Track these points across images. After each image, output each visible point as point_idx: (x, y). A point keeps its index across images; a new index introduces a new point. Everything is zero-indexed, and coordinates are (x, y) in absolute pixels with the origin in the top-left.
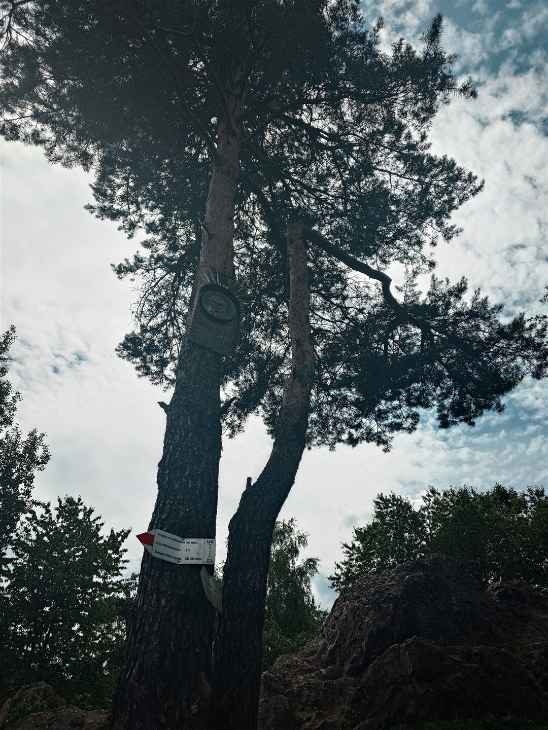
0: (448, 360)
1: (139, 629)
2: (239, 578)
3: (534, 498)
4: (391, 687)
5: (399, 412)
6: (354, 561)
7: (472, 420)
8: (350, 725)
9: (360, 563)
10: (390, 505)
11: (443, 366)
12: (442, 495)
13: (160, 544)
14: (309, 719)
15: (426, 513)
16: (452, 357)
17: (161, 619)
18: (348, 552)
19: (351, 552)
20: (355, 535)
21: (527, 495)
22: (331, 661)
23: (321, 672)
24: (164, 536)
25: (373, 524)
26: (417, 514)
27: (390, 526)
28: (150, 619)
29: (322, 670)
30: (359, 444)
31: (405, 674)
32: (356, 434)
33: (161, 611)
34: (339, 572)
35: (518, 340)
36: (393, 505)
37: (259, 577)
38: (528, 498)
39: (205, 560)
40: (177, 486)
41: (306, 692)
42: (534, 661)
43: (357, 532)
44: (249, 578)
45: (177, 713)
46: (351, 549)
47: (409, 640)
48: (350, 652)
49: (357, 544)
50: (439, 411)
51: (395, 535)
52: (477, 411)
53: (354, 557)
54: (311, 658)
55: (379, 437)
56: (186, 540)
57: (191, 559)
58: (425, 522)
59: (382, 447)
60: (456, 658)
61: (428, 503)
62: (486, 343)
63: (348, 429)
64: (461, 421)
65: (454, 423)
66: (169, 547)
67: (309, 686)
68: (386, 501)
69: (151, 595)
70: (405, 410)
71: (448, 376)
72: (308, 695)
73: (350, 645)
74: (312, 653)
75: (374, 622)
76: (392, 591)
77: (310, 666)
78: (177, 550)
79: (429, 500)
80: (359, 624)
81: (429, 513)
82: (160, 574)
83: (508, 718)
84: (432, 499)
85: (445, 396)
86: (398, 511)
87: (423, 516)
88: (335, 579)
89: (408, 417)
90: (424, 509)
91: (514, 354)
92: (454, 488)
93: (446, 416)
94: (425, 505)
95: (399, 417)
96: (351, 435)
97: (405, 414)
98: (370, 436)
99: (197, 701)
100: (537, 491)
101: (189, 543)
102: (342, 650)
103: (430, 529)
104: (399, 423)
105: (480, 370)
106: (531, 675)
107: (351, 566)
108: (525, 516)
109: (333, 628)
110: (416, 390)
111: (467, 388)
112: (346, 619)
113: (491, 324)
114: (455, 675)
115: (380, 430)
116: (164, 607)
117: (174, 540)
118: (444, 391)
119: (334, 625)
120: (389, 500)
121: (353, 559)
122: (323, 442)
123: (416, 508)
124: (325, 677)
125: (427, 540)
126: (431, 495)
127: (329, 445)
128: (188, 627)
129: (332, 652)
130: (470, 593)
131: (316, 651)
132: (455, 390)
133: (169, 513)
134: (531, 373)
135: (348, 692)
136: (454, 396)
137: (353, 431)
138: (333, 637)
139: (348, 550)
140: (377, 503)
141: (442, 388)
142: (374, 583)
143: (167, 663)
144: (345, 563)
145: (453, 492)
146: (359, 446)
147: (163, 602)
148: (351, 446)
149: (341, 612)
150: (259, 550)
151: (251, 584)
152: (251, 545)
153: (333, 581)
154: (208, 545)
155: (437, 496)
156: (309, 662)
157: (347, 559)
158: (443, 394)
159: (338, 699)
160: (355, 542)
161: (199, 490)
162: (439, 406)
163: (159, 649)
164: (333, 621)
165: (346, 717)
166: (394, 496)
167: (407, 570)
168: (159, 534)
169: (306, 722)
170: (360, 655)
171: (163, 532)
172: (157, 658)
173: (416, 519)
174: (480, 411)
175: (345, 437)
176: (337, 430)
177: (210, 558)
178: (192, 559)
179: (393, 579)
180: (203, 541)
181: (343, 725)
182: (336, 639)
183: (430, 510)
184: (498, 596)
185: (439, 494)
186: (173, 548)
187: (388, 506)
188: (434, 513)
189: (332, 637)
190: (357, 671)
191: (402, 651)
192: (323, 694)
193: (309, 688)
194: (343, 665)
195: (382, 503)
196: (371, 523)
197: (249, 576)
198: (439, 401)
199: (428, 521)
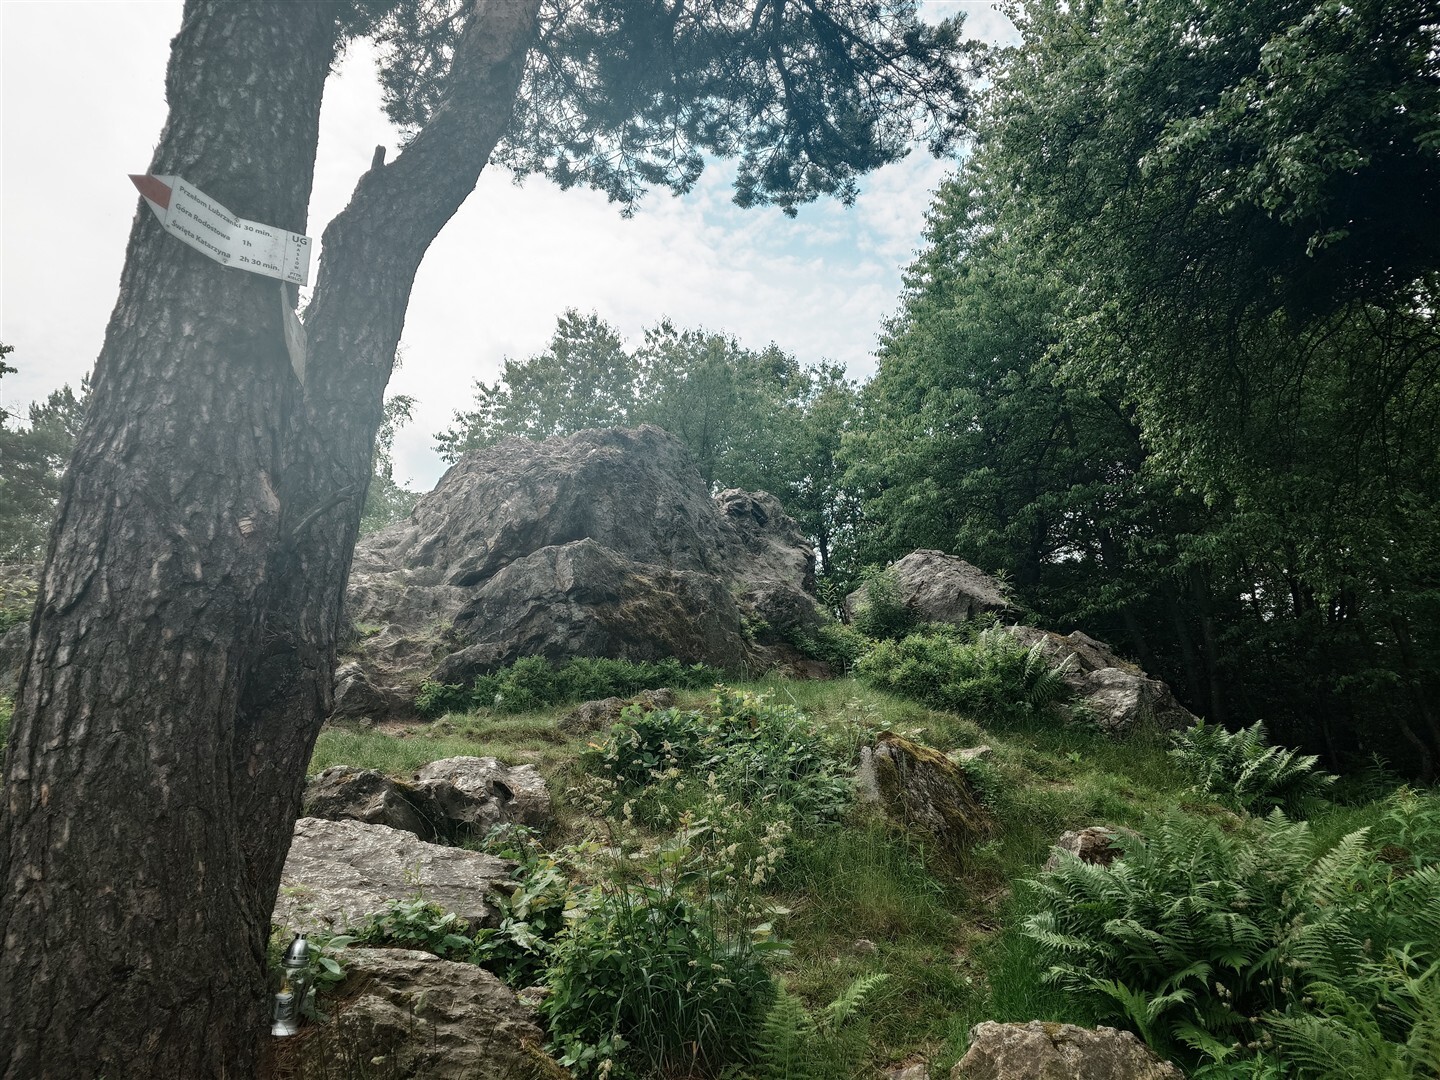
0: (794, 66)
1: (126, 371)
2: (341, 336)
3: (825, 378)
4: (532, 603)
5: (668, 145)
6: (490, 416)
7: (794, 206)
8: (448, 649)
9: (499, 421)
10: (583, 333)
11: (779, 75)
12: (679, 337)
13: (183, 210)
14: (375, 634)
15: (644, 362)
16: (802, 63)
17: (182, 360)
18: (482, 398)
19: (488, 399)
20: (505, 372)
21: (816, 372)
22: (426, 558)
23: (402, 573)
24: (195, 198)
25: (543, 358)
26: (627, 359)
27: (573, 369)
28: (154, 355)
29: (406, 571)
30: (576, 185)
31: (559, 588)
32: (575, 164)
33: (181, 344)
34: (457, 427)
35: (935, 65)
36: (589, 334)
37: (381, 345)
38: (815, 377)
39: (287, 273)
40: (224, 102)
41: (372, 597)
42: (754, 604)
43: (508, 366)
44: (363, 341)
45: (212, 526)
46: (490, 394)
47: (577, 543)
48: (463, 550)
49: (505, 387)
50: (743, 169)
51: (577, 387)
52: (808, 190)
53: (492, 408)
54: (386, 551)
55: (618, 184)
56: (244, 222)
57: (254, 262)
58: (637, 376)
59: (619, 205)
60: (645, 580)
61: (652, 344)
62: (877, 52)
63: (561, 148)
64: (774, 200)
65: (762, 199)
66: (205, 224)
67: (380, 592)
68: (578, 325)
69: (157, 310)
70: (680, 145)
71: (782, 101)
72: (376, 603)
73: (466, 539)
74: (390, 544)
75: (518, 510)
76: (562, 468)
77: (382, 563)
78: (223, 236)
79: (655, 340)
80: (490, 509)
81: (648, 363)
82: (180, 275)
83: (699, 666)
84: (661, 340)
85: (763, 140)
86: (595, 347)
87: (637, 365)
88: (447, 441)
89: (682, 161)
90: (641, 353)
91: (915, 93)
92: (703, 331)
93: (752, 181)
94: (646, 347)
95: (666, 154)
96: (563, 163)
97: (679, 153)
98: (601, 176)
99: (252, 516)
100: (835, 368)
101: (251, 229)
102: (449, 545)
103: (641, 390)
104: (660, 168)
105: (843, 108)
106: (745, 621)
107: (483, 425)
108: (801, 404)
109: (439, 509)
110: (713, 110)
111: (807, 138)
112: (467, 499)
113: (902, 13)
114: (637, 603)
115: (624, 168)
116: (190, 339)
117: (217, 212)
118: (765, 129)
119: (441, 506)
120: (583, 324)
121: (488, 413)
122: (503, 160)
123: (628, 349)
124: (409, 582)
125: (630, 409)
126: (662, 331)
127: (515, 169)
128: (240, 387)
129: (428, 548)
130: (688, 496)
131: (396, 543)
132: (786, 133)
133: (203, 156)
134: (928, 142)
135: (448, 607)
136: (779, 147)
137: (569, 155)
138: (436, 524)
139: (484, 394)
140: (562, 324)
141: (762, 122)
142: (529, 452)
143: (193, 441)
144: (473, 416)
145: (700, 336)
146: (574, 189)
147: (187, 330)
148: (558, 186)
149: (458, 488)
150: (388, 296)
151: (364, 353)
152: (372, 280)
153: (442, 442)
154: (293, 246)
155: (671, 336)
156: (383, 557)
157: (476, 410)
158: (760, 134)
159: (428, 615)
160: (501, 384)
161: (278, 126)
162: (747, 158)
163: (175, 413)
164: (439, 499)
165: (444, 638)
166: (594, 319)
167: (594, 441)
168: (182, 188)
169: (369, 637)
170: (481, 557)
171: (192, 189)
172: (172, 427)
173: (623, 369)
174: (813, 192)
175: (551, 162)
176: (538, 144)
177: (296, 271)
178: (259, 263)
179: (565, 450)
180: (282, 234)
181: (435, 647)
182: (440, 528)
183: (651, 358)
184: (729, 510)
185: (675, 334)
186: (213, 229)
187: (579, 333)
188: (656, 365)
189: (433, 524)
190: (470, 580)
191: (561, 557)
192: (403, 605)
193: (378, 593)
194: (445, 568)
195: (571, 325)
196: (538, 356)
197: (361, 337)
198: (750, 147)
199: (641, 376)
